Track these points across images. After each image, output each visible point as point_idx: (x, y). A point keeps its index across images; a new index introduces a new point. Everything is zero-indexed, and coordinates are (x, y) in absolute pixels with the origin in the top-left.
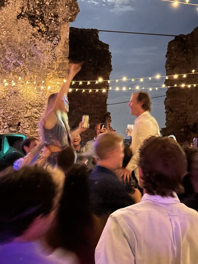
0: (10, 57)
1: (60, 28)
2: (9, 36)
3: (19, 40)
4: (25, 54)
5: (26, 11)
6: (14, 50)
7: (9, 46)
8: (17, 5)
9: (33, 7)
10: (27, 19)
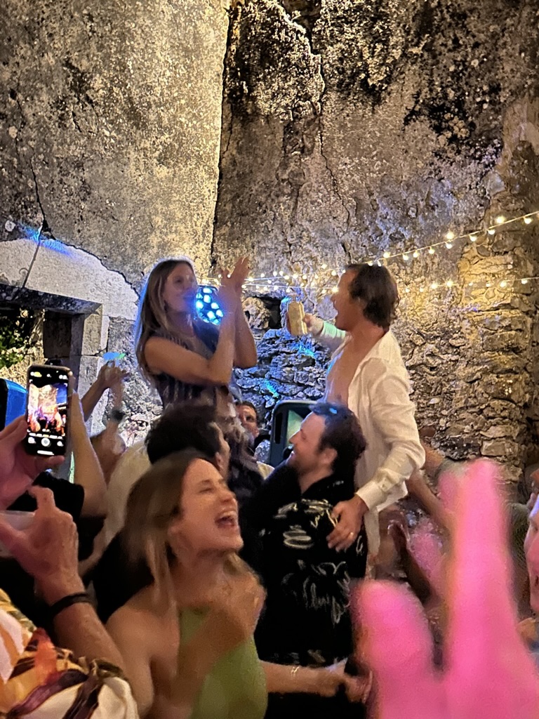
0: (386, 220)
1: (503, 117)
2: (385, 173)
3: (406, 176)
4: (417, 206)
5: (424, 101)
6: (394, 201)
7: (385, 196)
8: (407, 91)
9: (442, 83)
10: (426, 118)
